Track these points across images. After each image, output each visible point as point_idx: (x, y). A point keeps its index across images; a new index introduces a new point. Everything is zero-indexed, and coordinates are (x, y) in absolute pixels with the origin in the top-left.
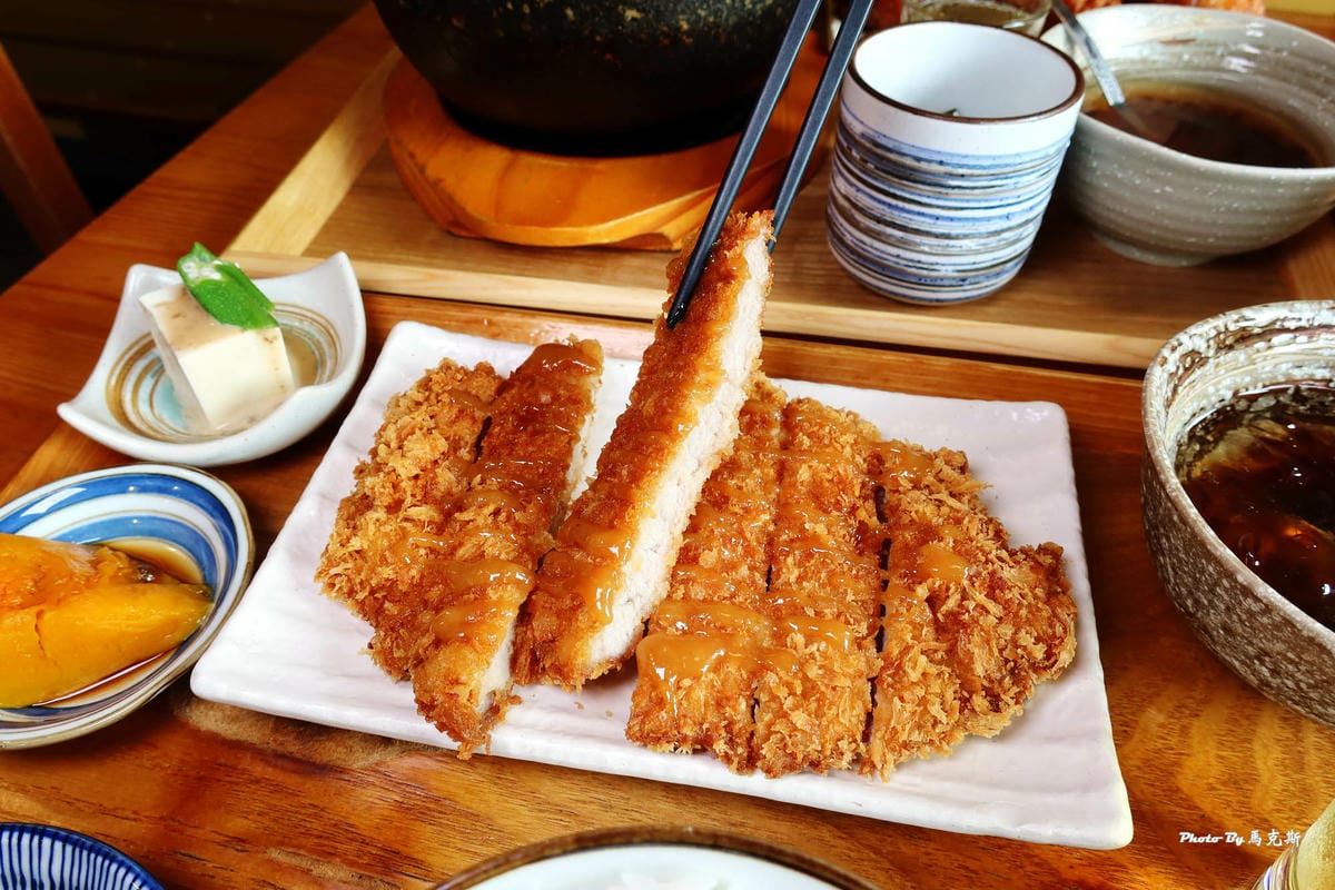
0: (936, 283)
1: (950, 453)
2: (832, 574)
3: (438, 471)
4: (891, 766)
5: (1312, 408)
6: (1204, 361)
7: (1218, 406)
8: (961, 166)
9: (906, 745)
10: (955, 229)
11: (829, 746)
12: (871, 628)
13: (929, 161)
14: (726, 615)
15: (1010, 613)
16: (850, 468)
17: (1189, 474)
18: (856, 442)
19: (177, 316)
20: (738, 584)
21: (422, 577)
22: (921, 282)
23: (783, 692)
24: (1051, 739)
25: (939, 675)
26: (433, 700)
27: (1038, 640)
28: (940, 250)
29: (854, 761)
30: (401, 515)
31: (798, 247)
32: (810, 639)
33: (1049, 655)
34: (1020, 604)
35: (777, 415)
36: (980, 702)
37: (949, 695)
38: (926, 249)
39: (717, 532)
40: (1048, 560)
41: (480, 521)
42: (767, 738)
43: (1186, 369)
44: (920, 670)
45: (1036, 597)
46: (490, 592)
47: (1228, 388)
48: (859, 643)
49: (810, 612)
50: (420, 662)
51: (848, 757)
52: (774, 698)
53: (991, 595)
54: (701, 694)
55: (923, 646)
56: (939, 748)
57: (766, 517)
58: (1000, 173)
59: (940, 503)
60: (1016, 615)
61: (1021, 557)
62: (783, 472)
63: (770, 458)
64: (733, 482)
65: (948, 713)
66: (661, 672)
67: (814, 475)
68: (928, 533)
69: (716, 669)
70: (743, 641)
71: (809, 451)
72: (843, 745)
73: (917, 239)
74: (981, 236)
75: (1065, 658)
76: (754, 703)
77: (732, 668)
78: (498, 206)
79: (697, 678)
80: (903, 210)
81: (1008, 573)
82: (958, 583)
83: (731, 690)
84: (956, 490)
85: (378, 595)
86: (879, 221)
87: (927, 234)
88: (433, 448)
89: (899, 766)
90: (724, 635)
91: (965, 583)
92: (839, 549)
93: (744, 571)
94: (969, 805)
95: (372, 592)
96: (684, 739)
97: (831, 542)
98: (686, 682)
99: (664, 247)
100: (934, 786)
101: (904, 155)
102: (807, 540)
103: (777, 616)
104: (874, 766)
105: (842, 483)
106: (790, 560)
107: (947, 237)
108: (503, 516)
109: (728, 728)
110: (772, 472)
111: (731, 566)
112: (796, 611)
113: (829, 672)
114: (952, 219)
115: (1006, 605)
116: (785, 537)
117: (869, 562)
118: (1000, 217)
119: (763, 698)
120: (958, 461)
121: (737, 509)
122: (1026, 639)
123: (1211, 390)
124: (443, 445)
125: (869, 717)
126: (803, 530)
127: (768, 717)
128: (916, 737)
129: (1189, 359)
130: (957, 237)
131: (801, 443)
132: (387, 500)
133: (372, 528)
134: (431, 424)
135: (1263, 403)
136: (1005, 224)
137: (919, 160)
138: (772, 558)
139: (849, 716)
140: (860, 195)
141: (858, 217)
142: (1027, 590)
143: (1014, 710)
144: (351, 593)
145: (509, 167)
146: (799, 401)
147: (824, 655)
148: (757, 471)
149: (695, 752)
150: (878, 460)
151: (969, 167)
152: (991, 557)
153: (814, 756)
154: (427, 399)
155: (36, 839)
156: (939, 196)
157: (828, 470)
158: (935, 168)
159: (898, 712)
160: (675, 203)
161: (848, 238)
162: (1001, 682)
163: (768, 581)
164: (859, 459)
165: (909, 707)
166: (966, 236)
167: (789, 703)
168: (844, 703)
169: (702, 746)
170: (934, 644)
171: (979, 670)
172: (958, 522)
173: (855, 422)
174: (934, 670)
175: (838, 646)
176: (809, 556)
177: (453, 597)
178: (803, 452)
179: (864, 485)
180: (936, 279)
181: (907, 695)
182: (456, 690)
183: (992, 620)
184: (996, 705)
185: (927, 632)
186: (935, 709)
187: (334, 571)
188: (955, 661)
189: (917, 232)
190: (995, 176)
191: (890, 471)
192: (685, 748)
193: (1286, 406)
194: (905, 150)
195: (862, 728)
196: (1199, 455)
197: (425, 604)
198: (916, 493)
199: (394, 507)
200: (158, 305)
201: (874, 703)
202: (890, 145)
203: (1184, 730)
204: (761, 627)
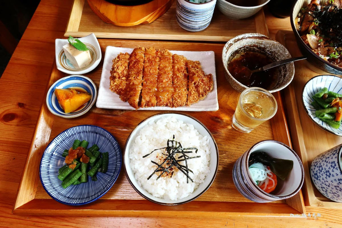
0: (196, 29)
1: (197, 61)
2: (181, 81)
3: (124, 72)
4: (190, 105)
5: (249, 49)
6: (232, 44)
7: (235, 50)
8: (198, 11)
9: (192, 102)
10: (198, 21)
11: (182, 103)
12: (187, 88)
13: (193, 10)
14: (167, 88)
15: (204, 84)
16: (183, 65)
17: (230, 62)
18: (183, 61)
19: (71, 50)
20: (169, 84)
21: (126, 88)
22: (193, 29)
23: (176, 97)
24: (210, 99)
25: (196, 93)
26: (132, 103)
27: (208, 87)
28: (195, 24)
29: (185, 105)
30: (121, 79)
31: (171, 21)
32: (179, 91)
33: (209, 89)
34: (206, 83)
35: (171, 58)
36: (201, 96)
37: (197, 95)
38: (193, 24)
39: (165, 77)
40: (210, 76)
41: (133, 79)
42: (174, 103)
43: (229, 46)
44: (193, 93)
45: (208, 82)
46: (136, 89)
47: (237, 47)
48: (185, 90)
49: (179, 87)
50: (128, 99)
51: (185, 104)
52: (175, 98)
53: (202, 82)
54: (166, 99)
55: (193, 89)
56: (196, 102)
57: (171, 74)
58: (204, 12)
59: (195, 70)
60: (205, 84)
61: (206, 76)
62: (173, 67)
63: (171, 65)
64: (166, 69)
65: (197, 97)
66: (160, 97)
67: (178, 67)
68: (194, 74)
69: (167, 95)
70: (170, 91)
71: (177, 63)
72: (184, 103)
73: (192, 22)
74: (202, 21)
75: (211, 89)
76: (173, 99)
77: (169, 95)
78: (117, 19)
79: (165, 97)
80: (189, 18)
81: (204, 79)
82: (198, 81)
83: (169, 98)
84: (198, 67)
85: (120, 90)
86: (185, 19)
87: (193, 21)
88: (123, 68)
89: (191, 105)
90: (168, 91)
91: (199, 81)
92: (182, 78)
93: (169, 82)
94: (199, 108)
95: (119, 90)
96: (164, 105)
97: (181, 77)
98: (164, 98)
99: (147, 23)
100: (196, 106)
101: (188, 9)
102: (177, 77)
103: (174, 88)
104: (188, 105)
105: (182, 68)
106: (175, 80)
107: (197, 22)
108: (135, 78)
109: (170, 102)
110: (171, 67)
111: (168, 82)
112: (177, 87)
113: (182, 94)
114: (197, 19)
115: (204, 83)
116: (174, 77)
117: (186, 79)
118: (205, 18)
119: (174, 98)
120: (198, 62)
121: (167, 73)
122: (206, 87)
123: (234, 48)
124: (124, 68)
125: (187, 99)
126: (177, 75)
127: (174, 101)
128: (193, 101)
129: (230, 45)
130: (198, 22)
131: (175, 62)
132: (118, 77)
133: (117, 81)
134: (121, 64)
135: (242, 49)
136: (206, 19)
137: (191, 10)
138: (173, 80)
139: (185, 99)
140: (182, 15)
141: (182, 18)
142: (207, 81)
143: (205, 96)
144: (116, 91)
145: (116, 9)
146: (174, 55)
147: (181, 92)
148: (169, 67)
149: (166, 106)
150: (187, 64)
151: (199, 11)
152: (202, 77)
153: (181, 104)
154: (119, 60)
155: (83, 126)
156: (194, 16)
157: (180, 66)
158: (193, 11)
159: (191, 98)
160: (149, 15)
161: (180, 21)
162: (203, 93)
163: (173, 83)
164: (184, 64)
165: (192, 97)
166: (199, 22)
167: (177, 99)
168: (184, 98)
169: (167, 105)
170: (195, 89)
171: (200, 92)
172: (198, 72)
173: (183, 58)
174: (195, 92)
175: (182, 91)
176: (178, 79)
177: (131, 90)
178: (176, 63)
179: (185, 68)
180: (195, 28)
181: (192, 96)
182: (135, 102)
183: (202, 85)
184: (203, 96)
185: (194, 88)
186: (195, 97)
187: (112, 88)
188: (198, 91)
189: (192, 21)
190: (203, 12)
191: (188, 65)
192: (165, 106)
193: (245, 49)
194: (188, 8)
195: (186, 100)
196: (232, 58)
197: (127, 91)
198: (192, 68)
199: (119, 78)
200: (67, 48)
201: (188, 97)
202: (186, 7)
203: (229, 97)
204: (172, 89)
